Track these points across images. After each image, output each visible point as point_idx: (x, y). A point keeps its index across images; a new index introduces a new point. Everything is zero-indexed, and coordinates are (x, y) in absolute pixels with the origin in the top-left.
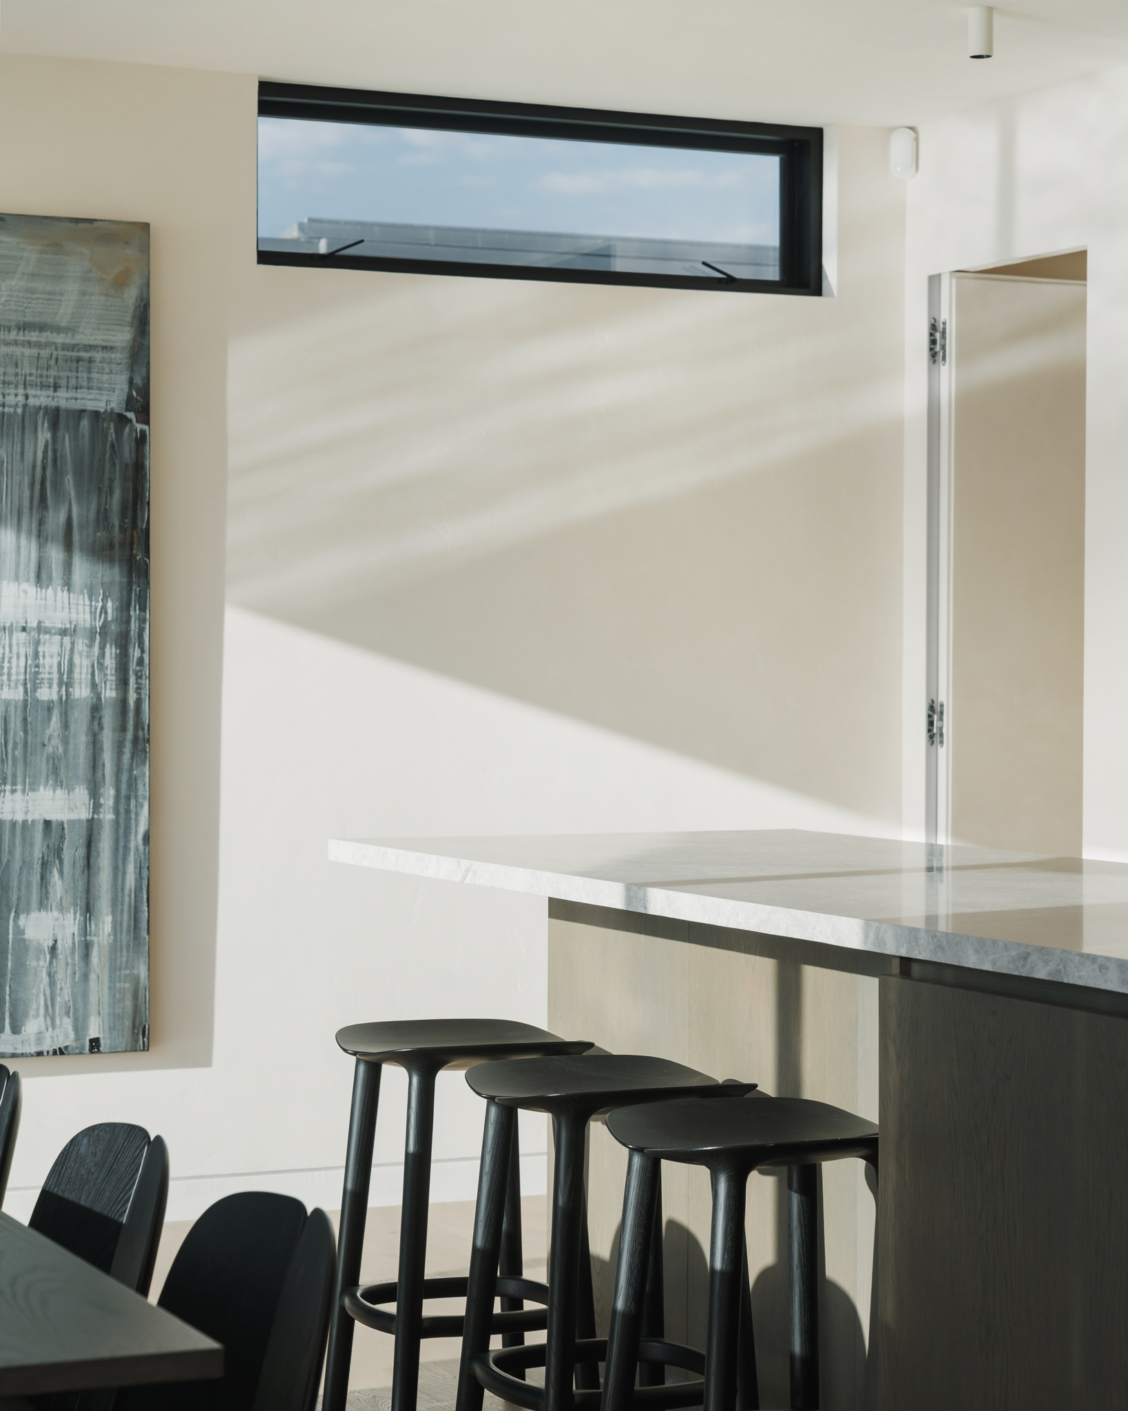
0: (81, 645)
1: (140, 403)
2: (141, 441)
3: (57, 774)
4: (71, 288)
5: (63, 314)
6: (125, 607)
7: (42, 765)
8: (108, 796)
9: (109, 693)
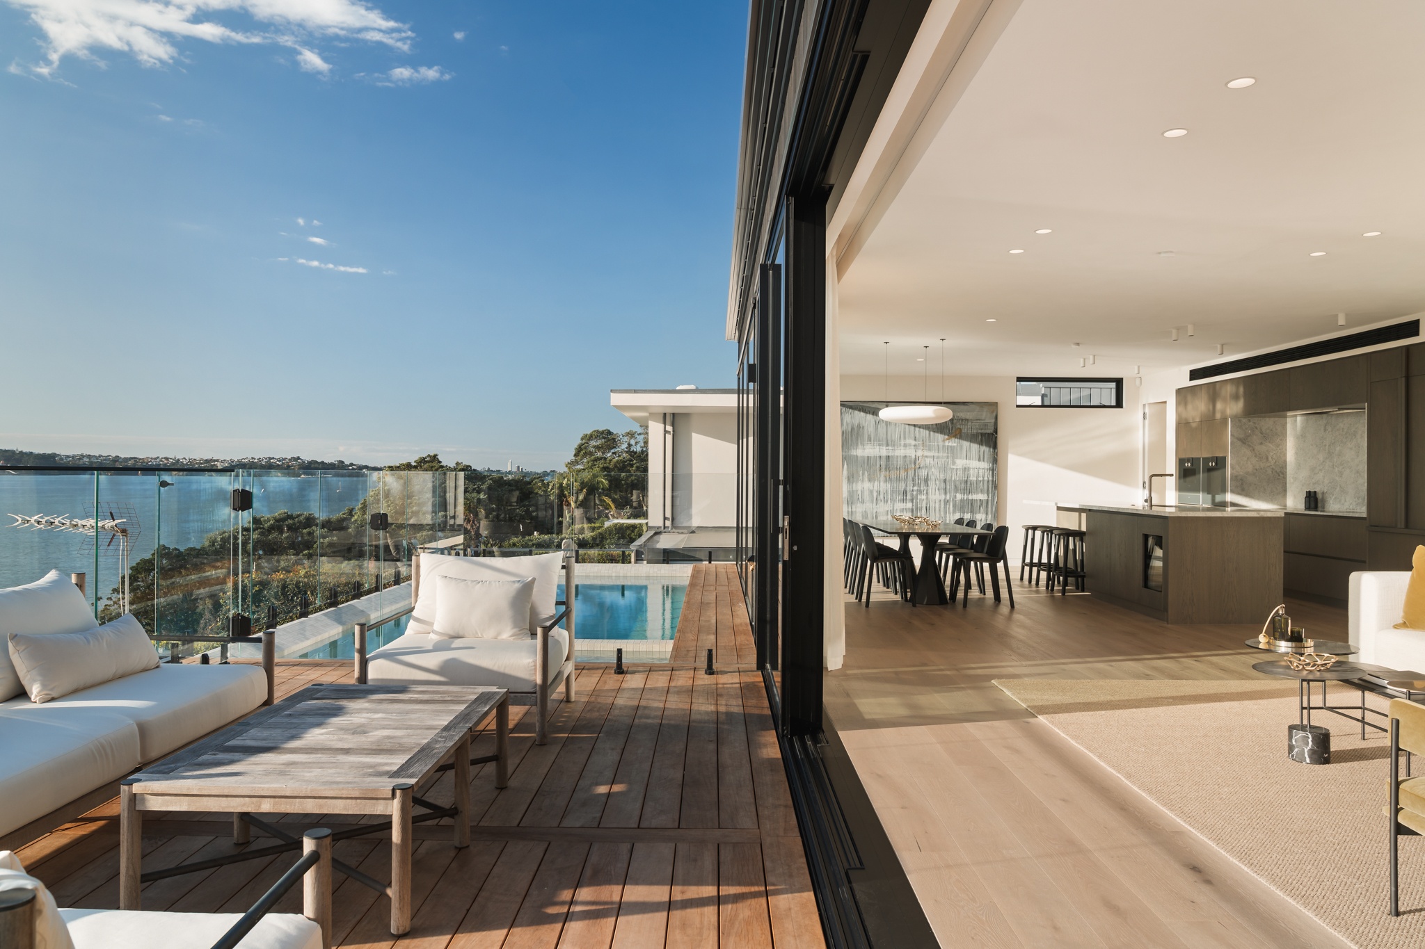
0: (986, 471)
1: (996, 431)
2: (996, 438)
3: (982, 492)
4: (984, 413)
5: (983, 417)
6: (993, 464)
7: (979, 490)
8: (990, 496)
9: (991, 479)
